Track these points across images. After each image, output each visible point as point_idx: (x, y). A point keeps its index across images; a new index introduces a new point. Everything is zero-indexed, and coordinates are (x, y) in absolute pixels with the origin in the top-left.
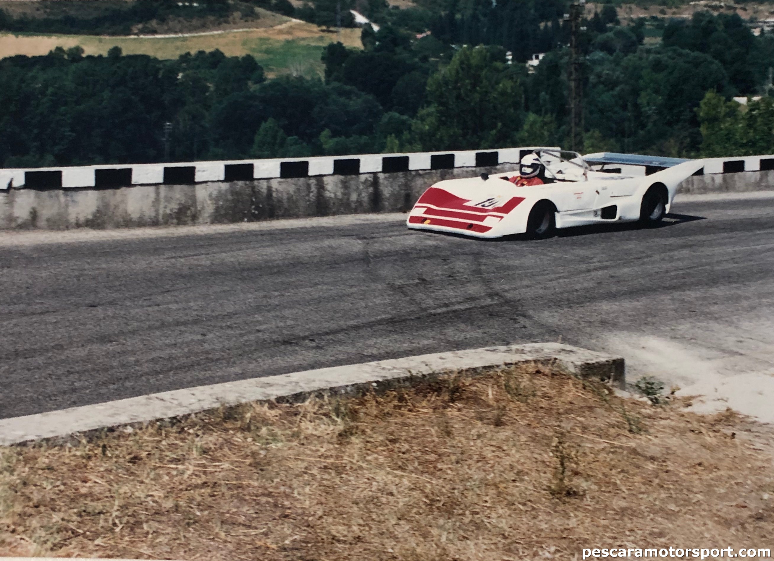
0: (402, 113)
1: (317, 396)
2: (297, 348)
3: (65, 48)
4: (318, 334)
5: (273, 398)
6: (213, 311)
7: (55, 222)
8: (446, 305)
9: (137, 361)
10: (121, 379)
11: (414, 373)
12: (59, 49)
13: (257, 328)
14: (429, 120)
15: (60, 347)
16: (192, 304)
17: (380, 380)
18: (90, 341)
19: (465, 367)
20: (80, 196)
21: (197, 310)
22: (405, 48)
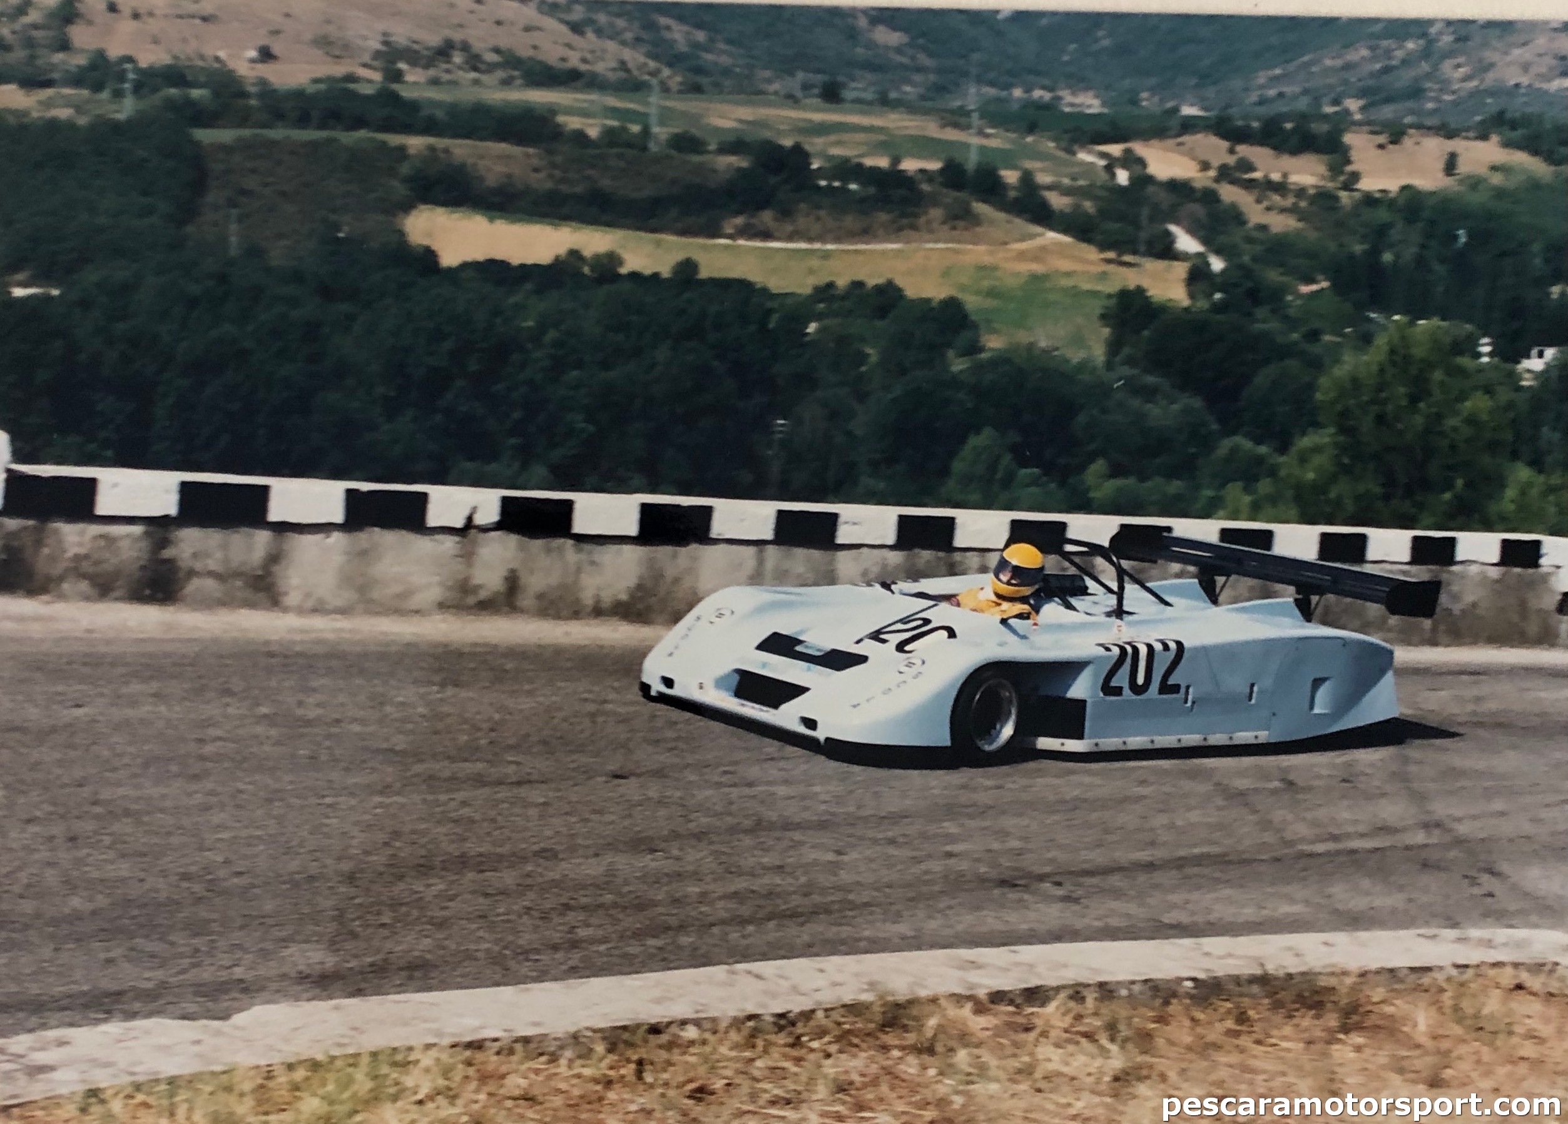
0: (1259, 442)
1: (1071, 997)
2: (1026, 897)
3: (587, 253)
4: (1071, 873)
5: (982, 993)
6: (859, 808)
7: (552, 602)
8: (1335, 838)
9: (704, 894)
10: (669, 928)
11: (1271, 968)
12: (574, 254)
13: (948, 848)
14: (1317, 460)
15: (548, 854)
16: (817, 789)
17: (1202, 976)
18: (612, 846)
19: (1374, 965)
20: (607, 554)
21: (825, 802)
22: (1274, 311)
